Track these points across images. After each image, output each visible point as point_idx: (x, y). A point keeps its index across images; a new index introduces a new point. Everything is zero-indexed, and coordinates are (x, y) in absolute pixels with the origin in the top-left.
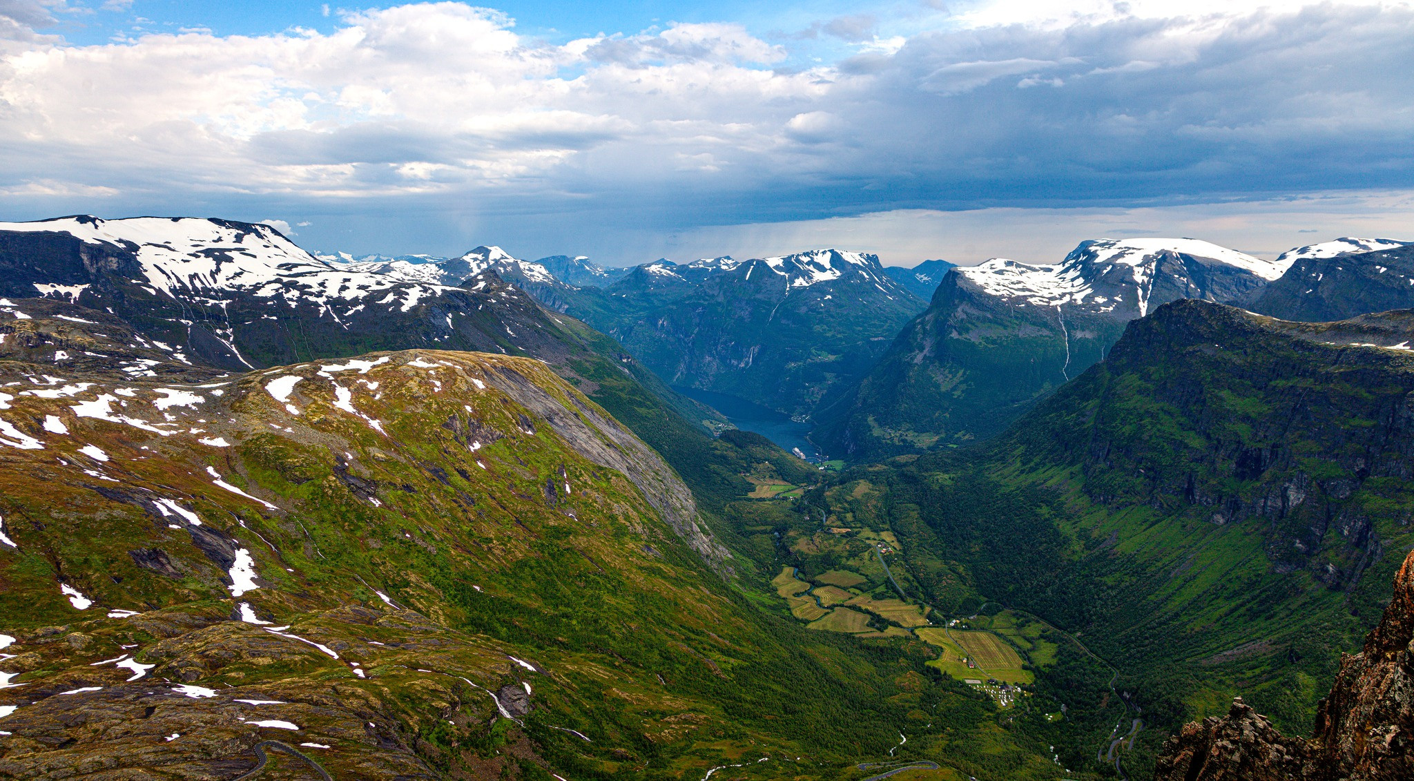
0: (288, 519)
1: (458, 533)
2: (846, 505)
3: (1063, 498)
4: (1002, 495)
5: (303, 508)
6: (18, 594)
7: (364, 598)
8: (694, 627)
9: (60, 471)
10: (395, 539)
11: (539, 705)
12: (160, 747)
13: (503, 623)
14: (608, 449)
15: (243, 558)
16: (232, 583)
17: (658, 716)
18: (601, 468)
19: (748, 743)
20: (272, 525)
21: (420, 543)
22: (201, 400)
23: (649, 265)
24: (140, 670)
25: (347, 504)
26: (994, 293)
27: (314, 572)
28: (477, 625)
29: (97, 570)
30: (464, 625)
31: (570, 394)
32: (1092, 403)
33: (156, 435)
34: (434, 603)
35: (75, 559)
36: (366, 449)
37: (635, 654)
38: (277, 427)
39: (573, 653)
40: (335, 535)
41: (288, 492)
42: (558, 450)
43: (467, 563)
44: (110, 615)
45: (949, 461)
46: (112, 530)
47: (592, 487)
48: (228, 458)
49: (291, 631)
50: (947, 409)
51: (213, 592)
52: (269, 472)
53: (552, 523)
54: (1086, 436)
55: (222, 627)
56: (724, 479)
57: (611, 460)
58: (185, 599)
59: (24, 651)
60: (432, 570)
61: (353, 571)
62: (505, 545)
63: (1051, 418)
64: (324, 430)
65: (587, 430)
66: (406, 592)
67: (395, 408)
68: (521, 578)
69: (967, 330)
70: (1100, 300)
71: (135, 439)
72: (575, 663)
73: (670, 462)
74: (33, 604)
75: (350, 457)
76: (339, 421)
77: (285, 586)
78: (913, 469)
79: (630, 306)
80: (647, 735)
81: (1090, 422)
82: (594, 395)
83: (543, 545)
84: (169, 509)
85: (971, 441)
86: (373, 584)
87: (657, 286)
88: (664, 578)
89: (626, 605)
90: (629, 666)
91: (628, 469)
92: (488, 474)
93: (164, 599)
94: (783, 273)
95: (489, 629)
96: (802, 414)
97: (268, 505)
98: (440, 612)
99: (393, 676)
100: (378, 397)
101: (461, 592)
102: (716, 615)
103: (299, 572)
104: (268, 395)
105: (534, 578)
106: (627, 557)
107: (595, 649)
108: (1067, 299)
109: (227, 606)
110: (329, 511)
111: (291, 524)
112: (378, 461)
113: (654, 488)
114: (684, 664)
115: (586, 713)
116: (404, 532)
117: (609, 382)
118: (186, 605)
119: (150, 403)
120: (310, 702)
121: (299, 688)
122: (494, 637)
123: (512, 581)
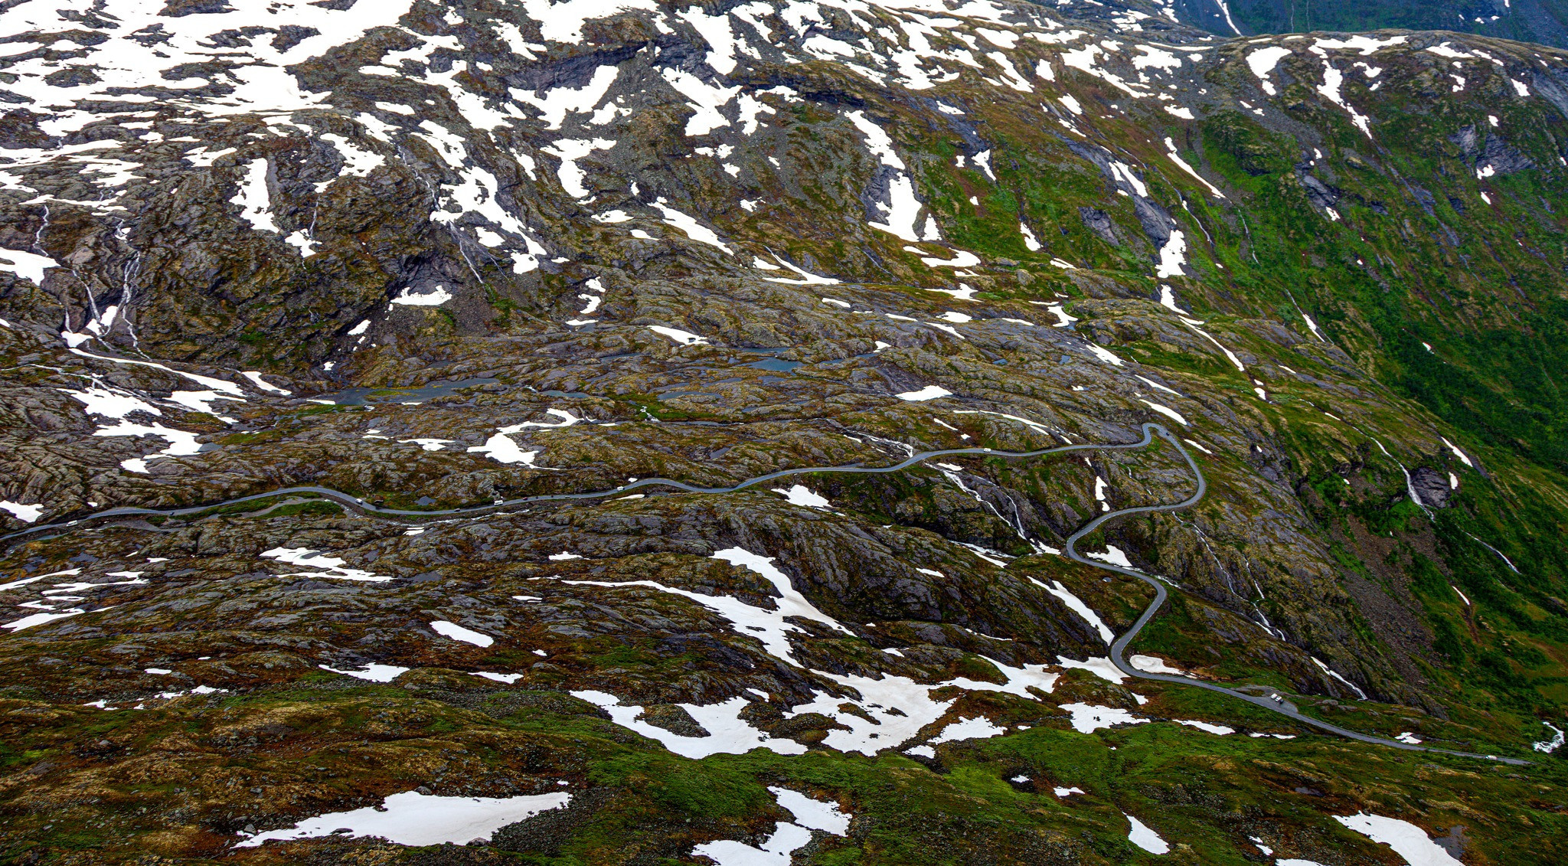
0: (1231, 211)
1: (1424, 275)
5: (1250, 202)
6: (988, 222)
7: (1288, 317)
9: (1041, 116)
10: (1343, 262)
11: (1462, 506)
12: (1067, 393)
13: (1449, 398)
15: (1176, 241)
16: (1160, 263)
20: (1213, 213)
21: (1372, 274)
22: (1178, 63)
24: (1065, 320)
25: (1300, 210)
27: (1243, 275)
28: (1412, 389)
29: (1050, 219)
30: (1396, 384)
33: (1127, 95)
34: (1367, 348)
35: (1036, 202)
36: (1341, 149)
38: (1247, 106)
39: (1533, 465)
40: (1277, 241)
41: (1240, 182)
43: (1424, 313)
44: (1052, 263)
46: (1070, 183)
48: (1188, 132)
49: (1204, 328)
51: (1141, 266)
52: (1225, 156)
55: (1142, 303)
58: (1115, 266)
59: (984, 274)
60: (1377, 311)
61: (1284, 285)
62: (1484, 307)
64: (1298, 118)
66: (1339, 325)
67: (1393, 104)
68: (1493, 353)
71: (1109, 96)
72: (1530, 476)
74: (998, 235)
75: (1319, 155)
76: (1318, 110)
77: (1209, 280)
83: (1540, 320)
84: (1122, 175)
86: (1303, 306)
92: (1492, 212)
93: (1098, 261)
95: (1426, 398)
97: (1215, 190)
98: (1371, 360)
99: (1297, 410)
100: (1374, 87)
101: (1405, 344)
103: (1227, 271)
104: (1248, 66)
105: (1510, 358)
109: (1151, 285)
110: (1277, 213)
111: (1232, 218)
112: (1351, 166)
116: (1357, 257)
118: (1115, 272)
119: (1129, 59)
120: (1204, 403)
121: (1197, 386)
122: (1431, 410)
123: (1478, 353)
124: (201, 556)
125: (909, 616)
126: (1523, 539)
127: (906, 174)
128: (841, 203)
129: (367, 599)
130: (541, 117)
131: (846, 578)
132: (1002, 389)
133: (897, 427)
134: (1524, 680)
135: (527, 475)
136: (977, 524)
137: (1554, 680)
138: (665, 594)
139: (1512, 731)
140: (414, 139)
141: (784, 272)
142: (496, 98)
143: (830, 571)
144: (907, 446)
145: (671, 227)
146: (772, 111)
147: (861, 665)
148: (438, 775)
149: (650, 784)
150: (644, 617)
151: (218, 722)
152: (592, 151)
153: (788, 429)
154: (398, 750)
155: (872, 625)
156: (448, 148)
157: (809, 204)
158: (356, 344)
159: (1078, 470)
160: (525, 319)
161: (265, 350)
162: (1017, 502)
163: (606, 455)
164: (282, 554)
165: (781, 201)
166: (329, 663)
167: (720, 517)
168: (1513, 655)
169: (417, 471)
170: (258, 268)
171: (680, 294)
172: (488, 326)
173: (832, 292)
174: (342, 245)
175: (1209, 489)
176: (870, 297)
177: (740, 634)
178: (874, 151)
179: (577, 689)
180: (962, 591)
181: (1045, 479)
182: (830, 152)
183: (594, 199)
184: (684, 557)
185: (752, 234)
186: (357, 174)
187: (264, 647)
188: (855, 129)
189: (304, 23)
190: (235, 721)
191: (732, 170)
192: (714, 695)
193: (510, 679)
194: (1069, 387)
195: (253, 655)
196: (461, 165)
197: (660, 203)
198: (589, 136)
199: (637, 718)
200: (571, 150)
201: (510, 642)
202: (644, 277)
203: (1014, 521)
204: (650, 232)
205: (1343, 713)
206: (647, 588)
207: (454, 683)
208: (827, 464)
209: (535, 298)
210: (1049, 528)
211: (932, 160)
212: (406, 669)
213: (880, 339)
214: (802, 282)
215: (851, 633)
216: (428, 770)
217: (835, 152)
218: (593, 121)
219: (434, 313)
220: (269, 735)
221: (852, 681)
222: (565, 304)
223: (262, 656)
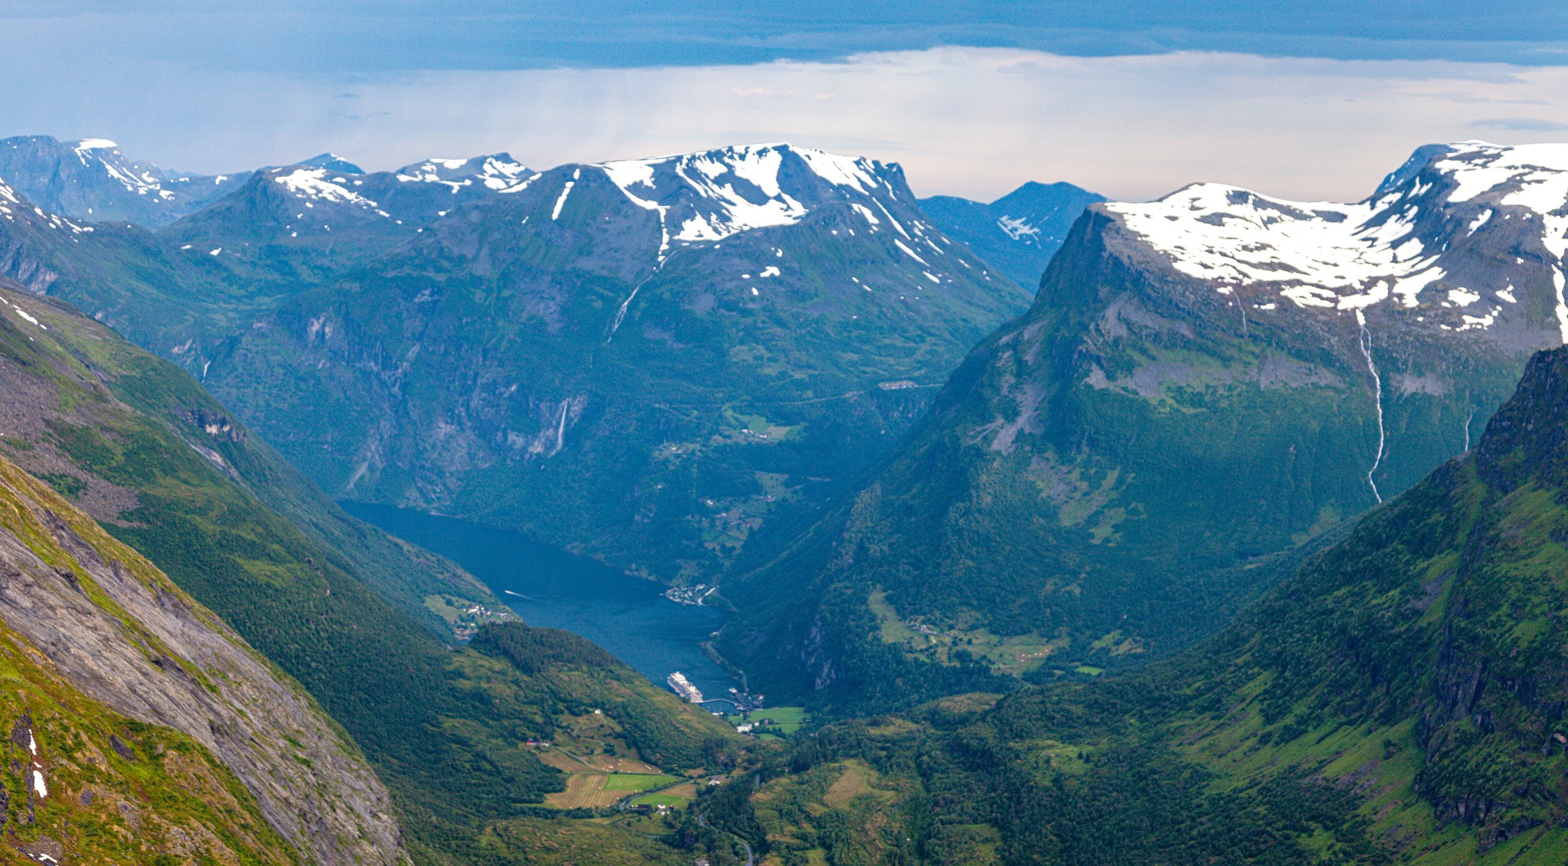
2: (808, 828)
3: (1364, 810)
4: (1213, 800)
14: (157, 674)
18: (135, 727)
23: (288, 171)
26: (1198, 273)
31: (52, 519)
32: (1441, 563)
42: (13, 676)
45: (1078, 710)
47: (108, 780)
50: (1075, 573)
54: (1424, 647)
56: (480, 756)
57: (165, 705)
63: (1338, 601)
65: (98, 621)
69: (1129, 367)
70: (1462, 297)
73: (332, 712)
78: (987, 732)
79: (231, 279)
81: (1434, 612)
82: (123, 524)
85: (1137, 657)
87: (309, 226)
91: (214, 729)
94: (651, 205)
96: (694, 582)
108: (1379, 293)
113: (286, 782)
117: (165, 488)
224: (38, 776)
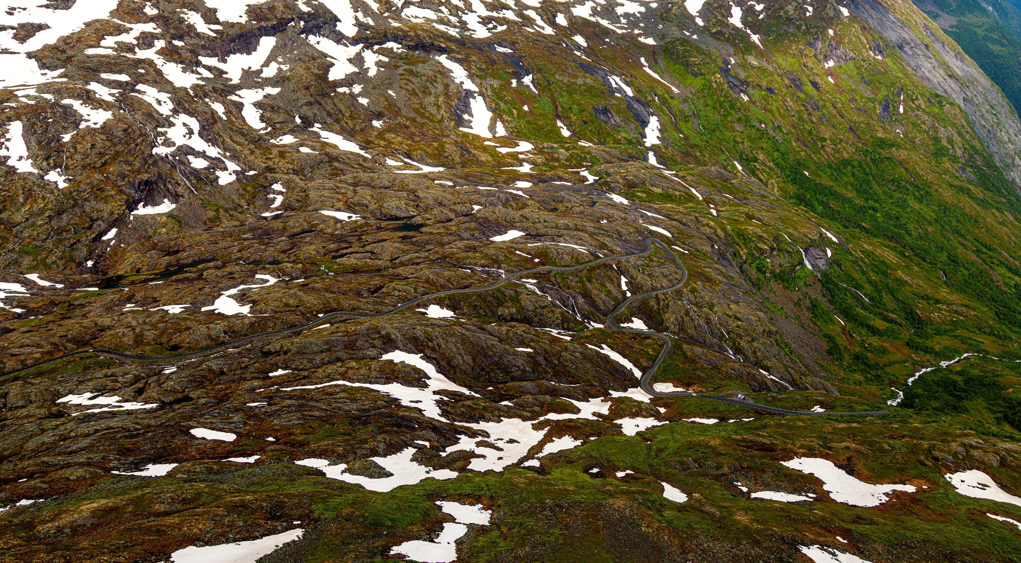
0: (685, 101)
1: (800, 130)
5: (695, 94)
6: (536, 121)
7: (725, 163)
8: (988, 243)
9: (562, 50)
10: (754, 127)
11: (835, 267)
12: (597, 225)
13: (821, 203)
14: (949, 80)
15: (654, 122)
16: (646, 137)
17: (931, 302)
18: (937, 96)
19: (1010, 345)
20: (674, 103)
21: (771, 132)
22: (643, 9)
24: (591, 179)
25: (726, 96)
27: (696, 140)
28: (800, 200)
29: (575, 115)
30: (791, 198)
31: (925, 26)
33: (614, 32)
34: (772, 177)
35: (565, 106)
36: (745, 57)
37: (925, 251)
38: (688, 34)
39: (872, 238)
40: (713, 116)
41: (688, 82)
42: (901, 75)
43: (803, 153)
44: (579, 143)
46: (585, 92)
47: (924, 111)
48: (654, 53)
49: (676, 176)
51: (634, 141)
52: (678, 66)
53: (879, 135)
55: (637, 164)
57: (949, 90)
58: (617, 142)
59: (538, 154)
60: (776, 154)
61: (721, 144)
62: (836, 145)
64: (718, 39)
65: (933, 61)
66: (755, 166)
67: (773, 26)
68: (844, 173)
71: (603, 33)
72: (871, 244)
73: (1010, 99)
74: (543, 129)
75: (733, 62)
76: (730, 33)
77: (676, 145)
80: (918, 312)
83: (867, 151)
84: (616, 83)
86: (733, 155)
88: (972, 198)
89: (929, 213)
90: (917, 258)
91: (964, 100)
92: (835, 87)
93: (608, 139)
95: (808, 204)
97: (674, 89)
98: (776, 185)
99: (735, 220)
100: (761, 16)
101: (793, 173)
102: (1013, 238)
103: (686, 138)
104: (685, 9)
105: (853, 175)
106: (941, 174)
107: (891, 239)
109: (641, 151)
110: (712, 99)
111: (686, 104)
112: (753, 67)
113: (986, 120)
114: (968, 269)
115: (871, 282)
116: (761, 122)
117: (970, 18)
118: (619, 146)
119: (613, 9)
120: (681, 222)
121: (676, 212)
122: (812, 211)
123: (835, 174)
124: (10, 409)
125: (513, 379)
126: (870, 282)
127: (481, 94)
128: (439, 117)
129: (140, 421)
130: (224, 76)
131: (471, 360)
132: (557, 227)
133: (493, 259)
134: (878, 365)
135: (247, 321)
136: (550, 315)
137: (894, 363)
138: (352, 388)
139: (875, 396)
140: (133, 98)
141: (407, 166)
142: (190, 64)
143: (460, 357)
144: (501, 271)
145: (326, 143)
146: (386, 59)
147: (487, 415)
148: (208, 532)
149: (357, 513)
150: (339, 405)
151: (39, 523)
152: (265, 96)
153: (421, 269)
154: (177, 520)
155: (491, 388)
156: (159, 103)
157: (418, 119)
158: (108, 245)
159: (610, 273)
160: (232, 216)
161: (39, 258)
162: (574, 298)
163: (301, 301)
164: (74, 399)
165: (400, 119)
166: (119, 470)
167: (383, 333)
168: (871, 352)
169: (166, 328)
170: (26, 200)
171: (338, 188)
172: (205, 223)
173: (440, 176)
174: (88, 177)
175: (689, 275)
176: (466, 177)
177: (406, 407)
178: (457, 81)
179: (300, 459)
180: (545, 358)
181: (590, 281)
182: (428, 84)
183: (270, 129)
184: (362, 362)
185: (382, 143)
186: (93, 126)
187: (68, 465)
188: (443, 67)
189: (37, 21)
190: (53, 520)
191: (364, 101)
192: (393, 449)
193: (252, 460)
194: (598, 222)
195: (60, 472)
196: (171, 113)
197: (316, 128)
198: (261, 85)
199: (343, 472)
200: (249, 97)
201: (248, 435)
202: (312, 179)
203: (573, 311)
204: (313, 148)
205: (780, 400)
206: (339, 385)
207: (212, 468)
208: (450, 289)
209: (237, 201)
210: (595, 312)
211: (496, 84)
212: (176, 465)
213: (475, 204)
214: (420, 172)
215: (478, 396)
216: (200, 530)
217: (432, 83)
218: (263, 75)
219: (164, 219)
220: (80, 526)
221: (482, 426)
222: (259, 203)
223: (67, 473)
224: (901, 107)
